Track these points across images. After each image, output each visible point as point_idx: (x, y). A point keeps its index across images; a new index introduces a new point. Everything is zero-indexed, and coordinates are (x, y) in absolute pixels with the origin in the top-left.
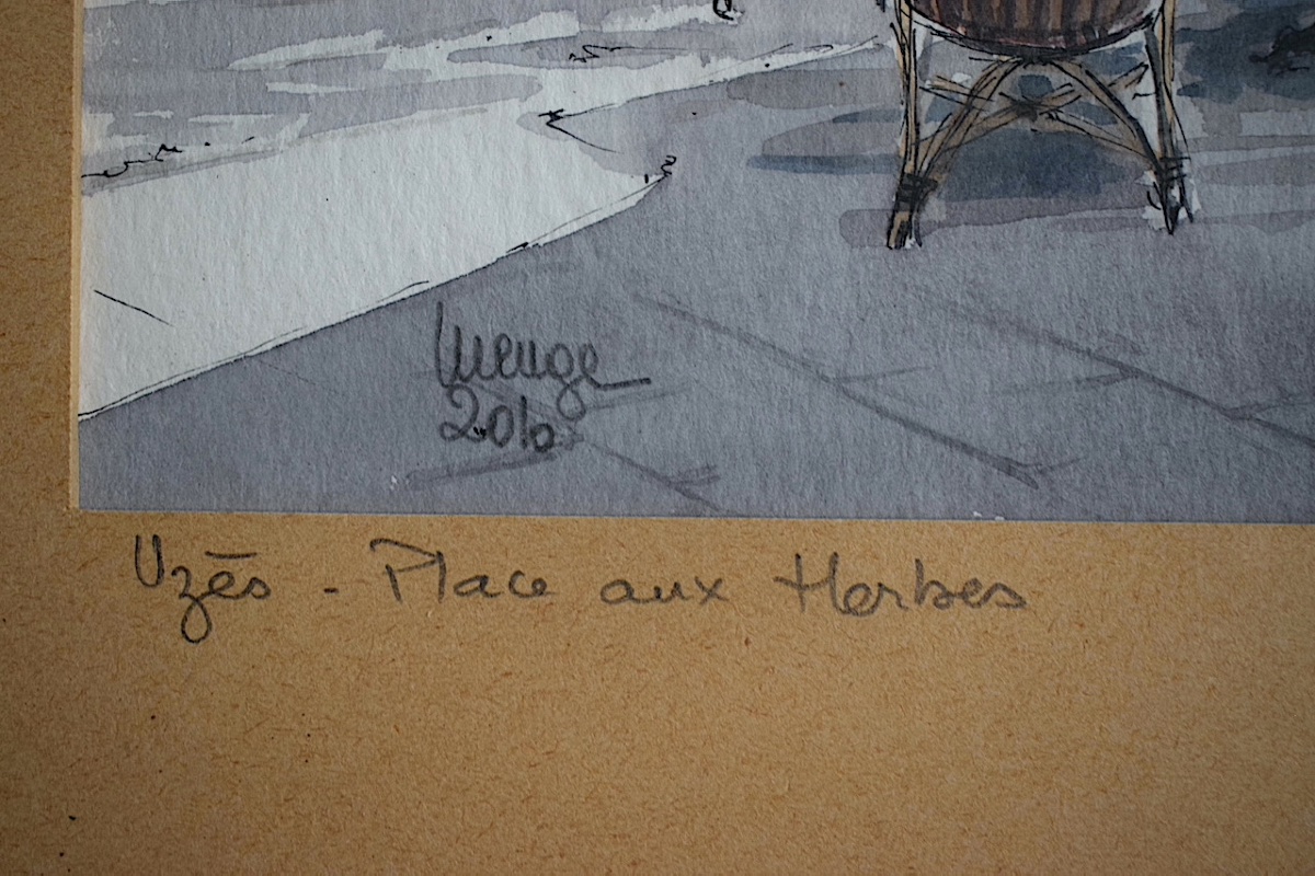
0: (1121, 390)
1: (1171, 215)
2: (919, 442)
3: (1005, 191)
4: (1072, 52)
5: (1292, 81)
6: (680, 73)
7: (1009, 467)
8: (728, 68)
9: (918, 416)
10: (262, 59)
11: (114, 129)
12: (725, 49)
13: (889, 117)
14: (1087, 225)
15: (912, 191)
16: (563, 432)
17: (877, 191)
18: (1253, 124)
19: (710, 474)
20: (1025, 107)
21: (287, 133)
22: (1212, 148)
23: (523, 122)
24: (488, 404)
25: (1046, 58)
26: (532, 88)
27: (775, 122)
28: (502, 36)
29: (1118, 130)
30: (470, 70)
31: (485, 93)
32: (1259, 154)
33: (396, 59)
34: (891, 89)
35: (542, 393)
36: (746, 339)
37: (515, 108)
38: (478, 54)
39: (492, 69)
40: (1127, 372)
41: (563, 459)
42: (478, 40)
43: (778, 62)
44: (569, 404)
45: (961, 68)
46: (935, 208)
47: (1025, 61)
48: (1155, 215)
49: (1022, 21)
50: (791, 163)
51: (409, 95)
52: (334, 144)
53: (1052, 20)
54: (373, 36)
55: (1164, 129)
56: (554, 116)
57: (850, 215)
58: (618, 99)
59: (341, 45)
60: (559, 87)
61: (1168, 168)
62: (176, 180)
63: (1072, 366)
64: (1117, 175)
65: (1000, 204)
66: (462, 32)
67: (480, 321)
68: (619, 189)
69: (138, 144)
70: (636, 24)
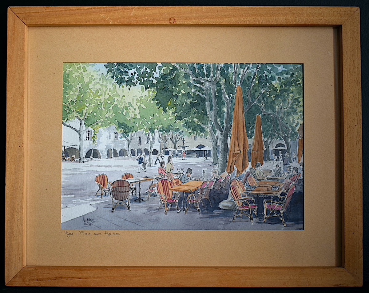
0: (126, 221)
1: (129, 210)
2: (114, 225)
3: (119, 209)
4: (123, 200)
5: (136, 202)
6: (99, 202)
7: (119, 226)
8: (102, 202)
9: (113, 223)
10: (73, 201)
11: (63, 205)
12: (102, 200)
13: (112, 204)
14: (124, 211)
15: (113, 209)
16: (91, 224)
17: (111, 209)
18: (134, 205)
19: (100, 227)
20: (120, 204)
21: (74, 205)
22: (132, 206)
23: (89, 205)
24: (87, 222)
25: (121, 201)
26: (89, 203)
27: (105, 205)
28: (87, 200)
29: (126, 205)
30: (85, 202)
31: (87, 203)
32: (134, 207)
33: (81, 201)
34: (112, 203)
35: (90, 222)
36: (103, 218)
37: (88, 204)
38: (86, 201)
39: (87, 202)
40: (126, 220)
41: (91, 226)
42: (86, 200)
43: (105, 201)
44: (92, 222)
45: (116, 201)
46: (114, 210)
47: (120, 201)
48: (128, 210)
49: (120, 198)
50: (105, 207)
51: (82, 203)
52: (77, 206)
53: (122, 198)
54: (80, 199)
55: (129, 205)
56: (91, 205)
57: (109, 211)
58: (95, 203)
59: (78, 200)
60: (91, 203)
61: (129, 208)
62: (67, 208)
63: (123, 220)
64: (126, 208)
65: (118, 210)
66: (85, 199)
67: (86, 217)
68: (95, 209)
69: (65, 206)
70: (96, 199)
